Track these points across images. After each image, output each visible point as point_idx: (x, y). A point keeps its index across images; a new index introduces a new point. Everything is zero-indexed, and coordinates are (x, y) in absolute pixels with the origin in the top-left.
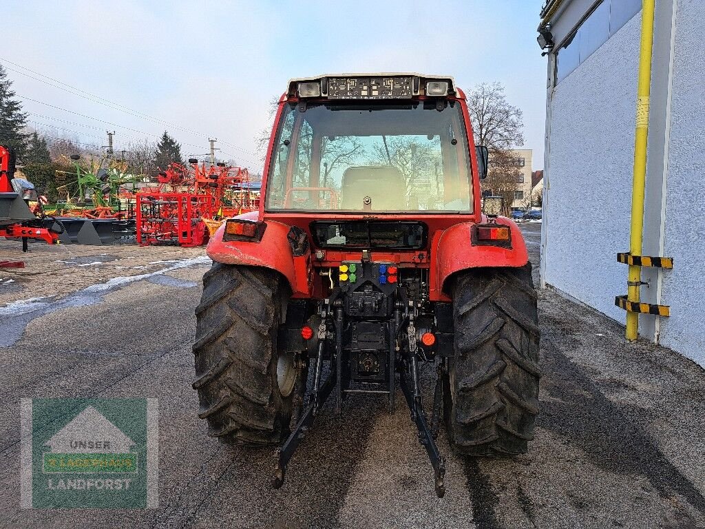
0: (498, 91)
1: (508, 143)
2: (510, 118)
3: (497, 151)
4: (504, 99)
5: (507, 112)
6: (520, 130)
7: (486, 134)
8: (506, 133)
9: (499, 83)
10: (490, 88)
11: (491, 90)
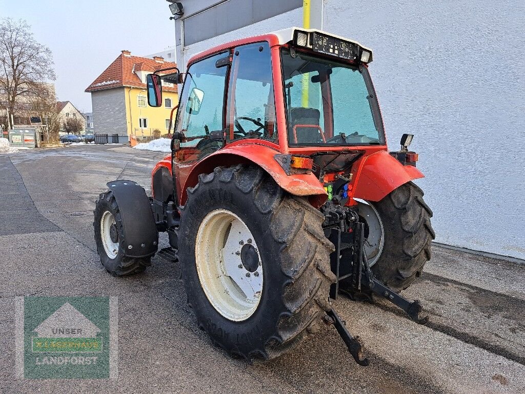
0: (25, 29)
1: (41, 76)
2: (41, 54)
3: (31, 83)
4: (32, 36)
5: (37, 49)
6: (52, 67)
7: (17, 65)
8: (38, 68)
9: (25, 21)
10: (15, 23)
11: (18, 26)
